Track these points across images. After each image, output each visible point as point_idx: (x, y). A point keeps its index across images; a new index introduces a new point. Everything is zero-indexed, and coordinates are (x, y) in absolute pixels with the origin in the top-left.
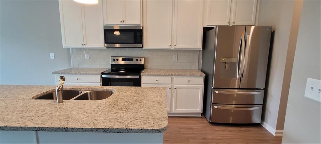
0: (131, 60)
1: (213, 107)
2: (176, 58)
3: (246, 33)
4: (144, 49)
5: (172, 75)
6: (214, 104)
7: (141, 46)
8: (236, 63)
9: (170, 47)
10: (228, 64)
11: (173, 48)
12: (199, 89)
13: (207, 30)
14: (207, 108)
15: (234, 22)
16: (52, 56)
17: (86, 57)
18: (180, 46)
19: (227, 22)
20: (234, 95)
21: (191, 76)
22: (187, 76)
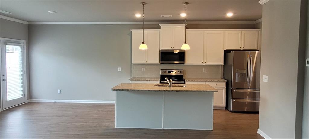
1: (233, 100)
2: (205, 71)
3: (250, 55)
4: (185, 64)
5: (205, 81)
6: (233, 99)
7: (184, 62)
8: (245, 73)
9: (203, 63)
10: (241, 73)
12: (223, 90)
13: (226, 52)
14: (229, 101)
15: (244, 47)
16: (120, 69)
19: (239, 47)
20: (247, 92)
21: (218, 81)
22: (215, 81)
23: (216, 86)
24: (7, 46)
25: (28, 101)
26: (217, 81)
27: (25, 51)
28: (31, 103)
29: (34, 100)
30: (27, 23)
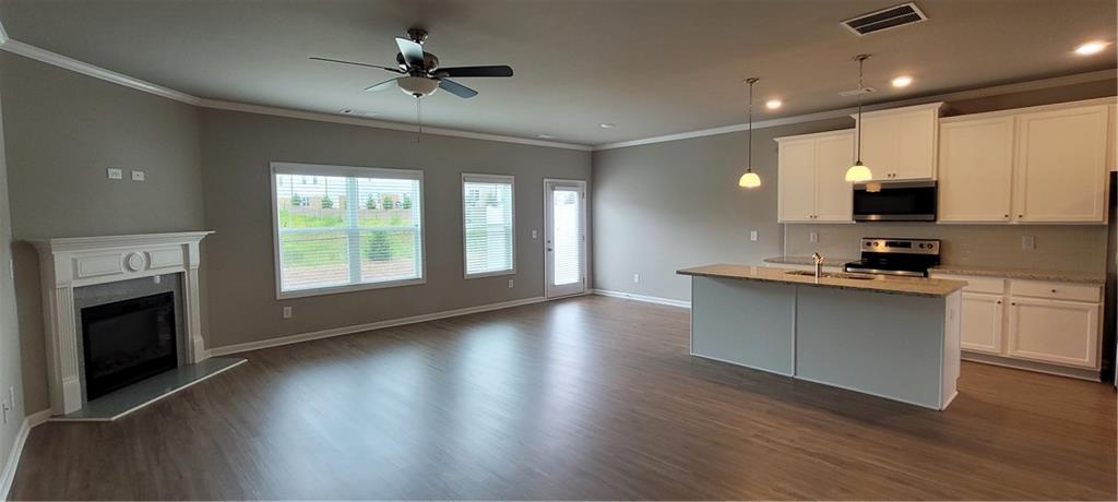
0: (908, 245)
2: (1030, 245)
4: (938, 223)
7: (932, 217)
9: (1007, 219)
11: (1015, 221)
12: (1087, 311)
16: (754, 236)
17: (812, 237)
18: (1033, 217)
22: (1048, 279)
23: (1054, 294)
24: (555, 192)
25: (589, 292)
26: (1060, 280)
27: (585, 200)
28: (593, 295)
29: (598, 291)
30: (590, 149)
